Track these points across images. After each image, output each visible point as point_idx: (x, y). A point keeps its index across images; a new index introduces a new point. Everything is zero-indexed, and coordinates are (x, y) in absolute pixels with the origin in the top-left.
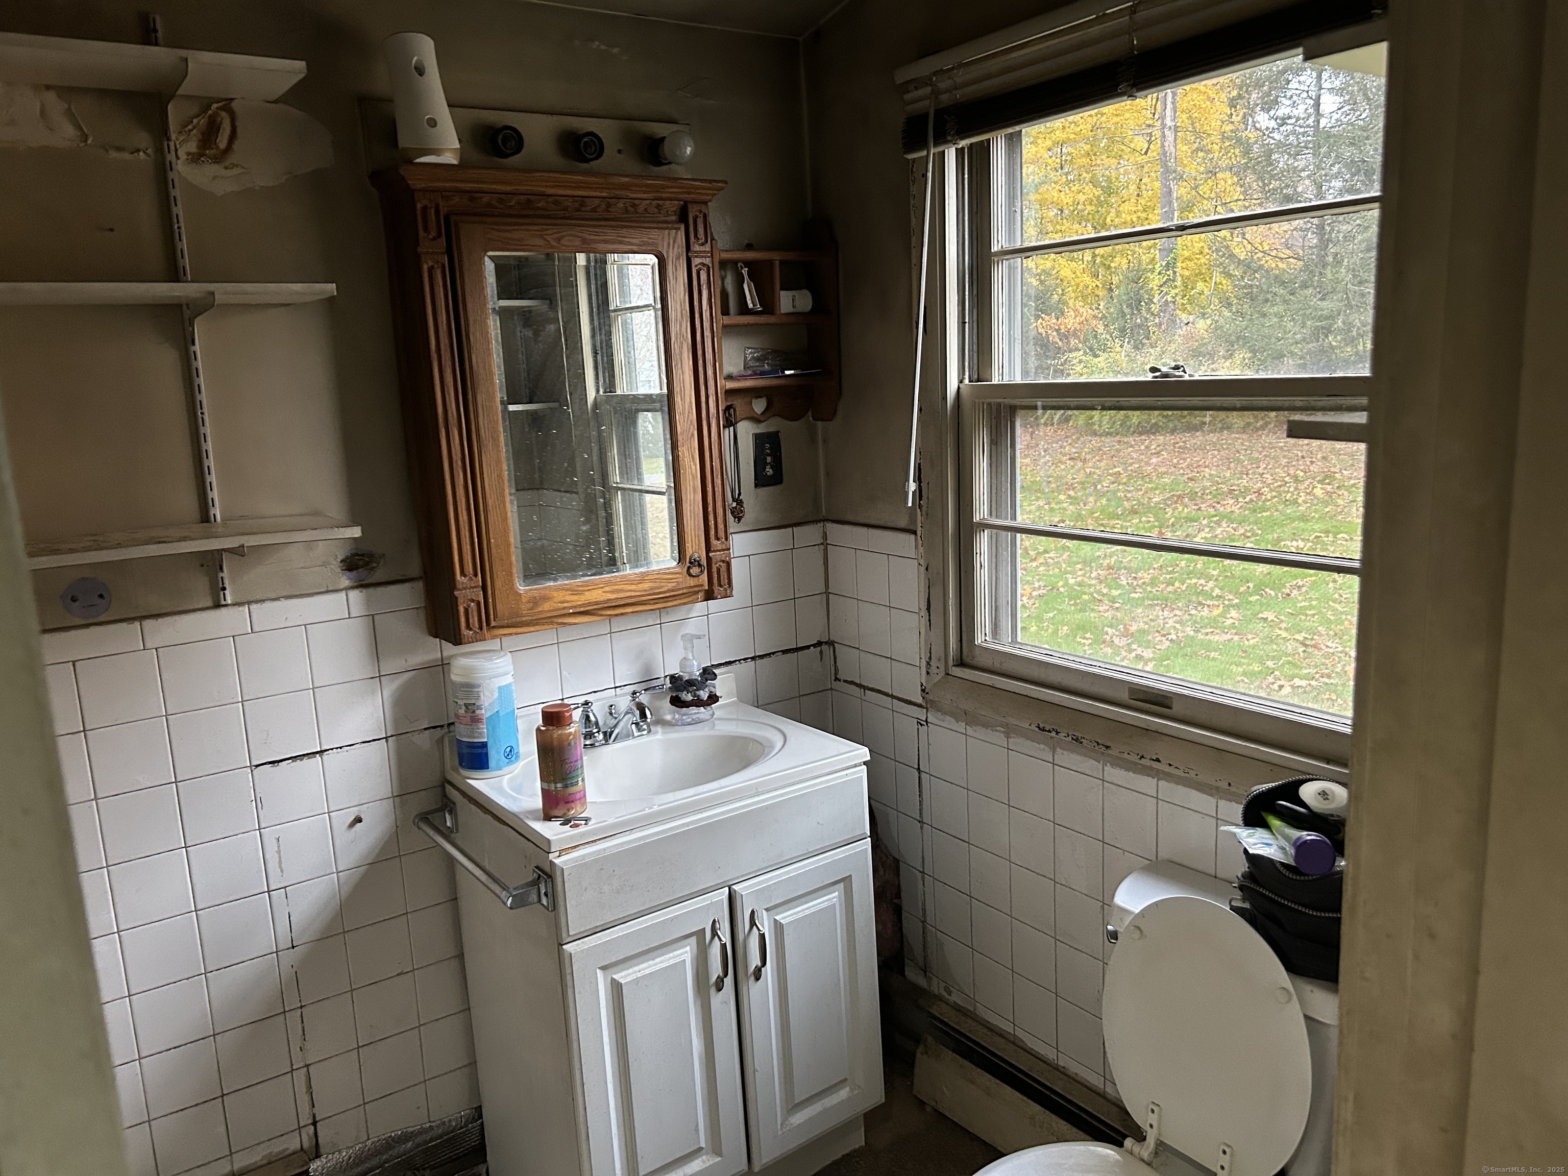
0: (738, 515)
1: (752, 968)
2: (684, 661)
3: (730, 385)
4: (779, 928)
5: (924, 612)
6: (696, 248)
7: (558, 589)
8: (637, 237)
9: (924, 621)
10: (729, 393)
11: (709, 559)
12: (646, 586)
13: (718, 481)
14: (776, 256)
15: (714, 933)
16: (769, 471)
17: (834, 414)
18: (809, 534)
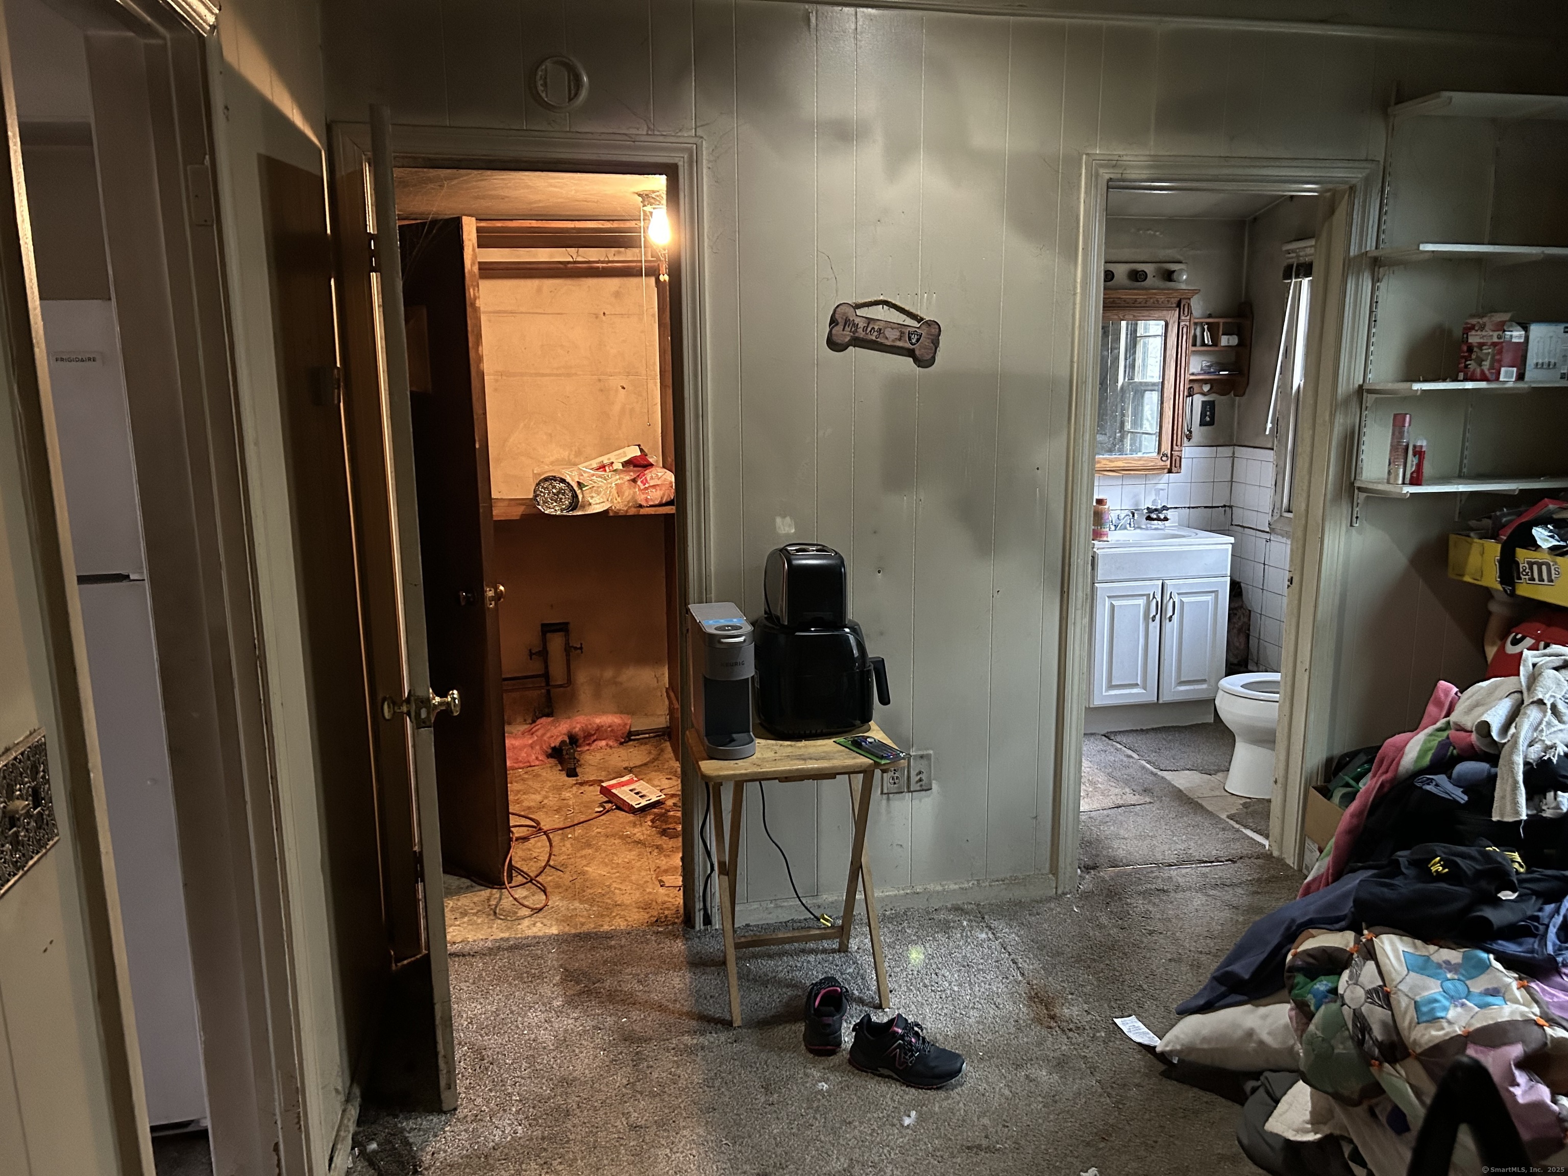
0: (1189, 438)
1: (1168, 616)
2: (1154, 502)
3: (1192, 377)
4: (1182, 603)
5: (1273, 487)
6: (1183, 318)
7: (1104, 459)
8: (1157, 314)
9: (1273, 491)
10: (1191, 381)
11: (1172, 455)
12: (1141, 462)
13: (1180, 420)
14: (1221, 321)
15: (1154, 597)
16: (1208, 419)
17: (1244, 394)
18: (1226, 451)
